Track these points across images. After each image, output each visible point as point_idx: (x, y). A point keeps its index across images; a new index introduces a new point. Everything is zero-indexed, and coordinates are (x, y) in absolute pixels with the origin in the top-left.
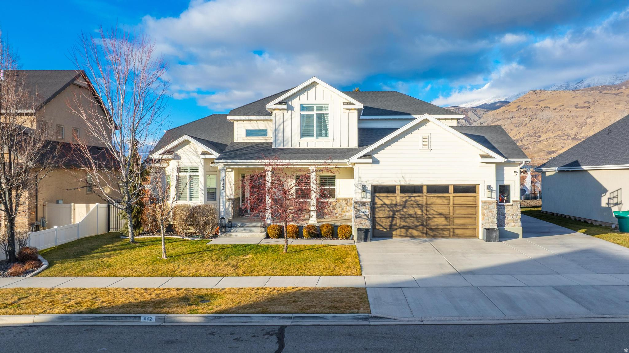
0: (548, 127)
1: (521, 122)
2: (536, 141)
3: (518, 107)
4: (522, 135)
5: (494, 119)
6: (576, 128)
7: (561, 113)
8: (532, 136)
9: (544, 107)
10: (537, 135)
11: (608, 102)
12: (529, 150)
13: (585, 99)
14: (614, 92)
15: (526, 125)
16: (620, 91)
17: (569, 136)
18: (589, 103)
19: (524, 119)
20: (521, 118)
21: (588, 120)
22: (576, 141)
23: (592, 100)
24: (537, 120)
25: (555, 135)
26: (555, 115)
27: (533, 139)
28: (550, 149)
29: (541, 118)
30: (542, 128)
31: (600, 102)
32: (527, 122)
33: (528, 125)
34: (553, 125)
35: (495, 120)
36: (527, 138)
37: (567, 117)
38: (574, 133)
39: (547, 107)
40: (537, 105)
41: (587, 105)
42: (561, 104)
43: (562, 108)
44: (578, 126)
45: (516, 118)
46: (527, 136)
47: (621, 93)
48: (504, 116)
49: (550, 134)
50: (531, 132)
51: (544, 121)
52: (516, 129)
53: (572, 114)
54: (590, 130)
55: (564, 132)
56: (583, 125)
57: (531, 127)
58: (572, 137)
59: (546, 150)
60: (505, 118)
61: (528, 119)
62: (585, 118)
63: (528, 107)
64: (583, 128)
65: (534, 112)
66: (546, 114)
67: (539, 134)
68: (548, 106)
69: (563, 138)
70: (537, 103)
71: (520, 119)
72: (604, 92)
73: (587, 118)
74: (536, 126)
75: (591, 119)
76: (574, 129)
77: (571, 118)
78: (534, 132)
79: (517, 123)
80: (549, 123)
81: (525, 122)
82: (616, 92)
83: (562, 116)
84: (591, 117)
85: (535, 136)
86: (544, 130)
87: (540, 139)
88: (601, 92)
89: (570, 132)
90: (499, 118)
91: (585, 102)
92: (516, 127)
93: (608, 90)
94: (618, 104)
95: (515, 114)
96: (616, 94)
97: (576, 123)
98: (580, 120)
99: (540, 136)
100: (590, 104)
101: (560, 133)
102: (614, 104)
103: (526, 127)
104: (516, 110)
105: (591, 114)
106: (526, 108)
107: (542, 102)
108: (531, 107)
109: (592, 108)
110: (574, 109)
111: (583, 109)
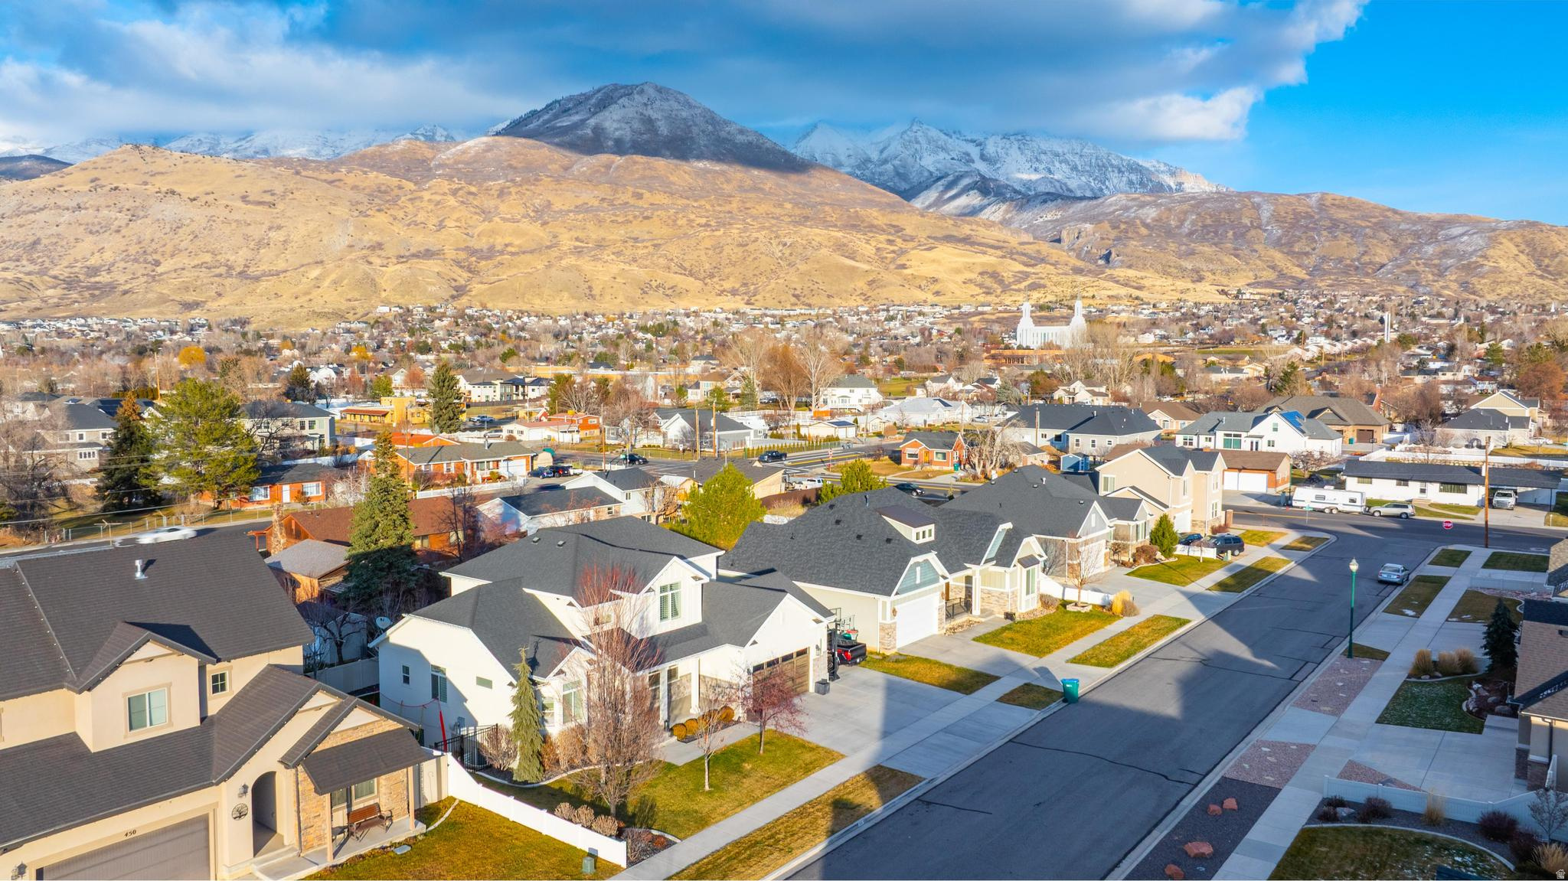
0: (177, 241)
1: (104, 224)
2: (147, 275)
3: (92, 181)
4: (108, 256)
5: (22, 204)
6: (245, 249)
7: (211, 211)
8: (136, 260)
9: (164, 189)
10: (150, 259)
11: (314, 198)
12: (134, 296)
13: (265, 184)
14: (324, 177)
15: (118, 231)
16: (336, 176)
17: (230, 268)
18: (273, 195)
19: (113, 214)
20: (105, 212)
21: (272, 234)
22: (248, 281)
23: (279, 188)
24: (148, 221)
25: (196, 262)
26: (196, 215)
27: (139, 269)
28: (190, 297)
29: (160, 216)
30: (163, 243)
31: (297, 194)
32: (123, 223)
33: (124, 231)
34: (191, 237)
35: (24, 208)
36: (122, 265)
37: (223, 222)
38: (241, 261)
39: (173, 193)
40: (145, 183)
41: (268, 198)
42: (209, 189)
43: (210, 198)
44: (251, 246)
45: (91, 211)
46: (123, 260)
47: (340, 180)
48: (52, 201)
49: (182, 260)
50: (133, 250)
51: (168, 226)
52: (91, 238)
53: (235, 216)
54: (277, 256)
55: (219, 257)
56: (262, 244)
57: (135, 239)
58: (238, 270)
59: (178, 299)
60: (57, 206)
61: (123, 218)
62: (265, 227)
63: (121, 186)
64: (262, 251)
65: (137, 200)
66: (171, 209)
67: (155, 257)
68: (177, 189)
69: (217, 271)
70: (147, 178)
71: (100, 215)
72: (304, 173)
73: (270, 229)
74: (148, 237)
75: (280, 232)
76: (241, 253)
77: (234, 225)
78: (141, 251)
79: (93, 224)
80: (180, 230)
81: (116, 223)
82: (330, 177)
83: (211, 219)
84: (279, 228)
85: (145, 261)
86: (169, 248)
87: (160, 270)
88: (298, 173)
89: (232, 258)
90: (39, 202)
91: (265, 192)
92: (91, 232)
93: (313, 170)
94: (335, 205)
95: (85, 200)
96: (331, 182)
97: (246, 237)
98: (257, 232)
99: (157, 263)
100: (275, 197)
101: (208, 258)
102: (326, 203)
103: (118, 237)
104: (87, 188)
105: (279, 221)
106: (116, 188)
107: (159, 177)
108: (130, 186)
109: (280, 206)
110: (240, 204)
111: (260, 208)
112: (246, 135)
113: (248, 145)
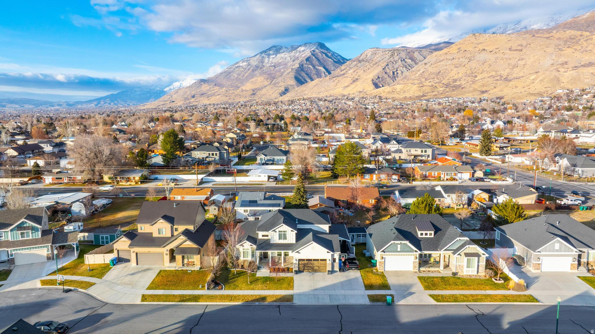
0: (483, 68)
1: (460, 63)
2: (472, 81)
3: (459, 49)
4: (460, 75)
5: (437, 59)
6: (508, 69)
7: (497, 55)
8: (469, 76)
9: (481, 49)
10: (474, 75)
11: (539, 45)
12: (465, 89)
13: (519, 42)
14: (545, 36)
15: (464, 66)
16: (551, 34)
17: (502, 77)
18: (522, 46)
19: (464, 60)
20: (461, 59)
21: (520, 62)
22: (507, 82)
23: (524, 43)
24: (475, 61)
25: (489, 75)
26: (491, 57)
27: (470, 79)
28: (484, 89)
29: (478, 59)
30: (478, 69)
31: (532, 45)
32: (466, 63)
33: (466, 66)
34: (489, 66)
35: (438, 61)
36: (464, 78)
37: (501, 59)
38: (506, 74)
39: (484, 50)
40: (475, 47)
41: (520, 48)
42: (497, 47)
43: (497, 50)
44: (510, 68)
45: (457, 60)
46: (465, 76)
47: (552, 36)
48: (446, 57)
49: (485, 75)
50: (468, 72)
51: (481, 63)
52: (456, 69)
53: (506, 56)
54: (520, 71)
55: (498, 73)
56: (515, 66)
57: (469, 68)
58: (504, 77)
59: (480, 90)
60: (447, 59)
61: (467, 61)
62: (517, 60)
63: (467, 49)
64: (514, 69)
65: (472, 54)
66: (483, 56)
67: (475, 74)
68: (485, 48)
69: (496, 78)
70: (476, 45)
71: (459, 61)
72: (536, 36)
73: (519, 60)
74: (474, 67)
75: (522, 61)
76: (506, 71)
77: (505, 60)
78: (471, 72)
79: (457, 64)
80: (485, 64)
81: (464, 63)
82: (548, 35)
83: (497, 58)
84: (523, 59)
85: (472, 76)
86: (480, 71)
87: (476, 79)
88: (534, 36)
89: (503, 73)
90: (441, 59)
91: (519, 45)
92: (456, 67)
93: (541, 34)
94: (548, 47)
95: (455, 56)
96: (547, 38)
97: (509, 64)
98: (513, 62)
99: (476, 76)
100: (522, 47)
101: (494, 73)
102: (544, 47)
103: (465, 67)
104: (457, 51)
105: (523, 57)
106: (465, 51)
107: (480, 45)
108: (470, 49)
109: (524, 51)
110: (508, 51)
111: (516, 52)
112: (519, 22)
113: (518, 26)
